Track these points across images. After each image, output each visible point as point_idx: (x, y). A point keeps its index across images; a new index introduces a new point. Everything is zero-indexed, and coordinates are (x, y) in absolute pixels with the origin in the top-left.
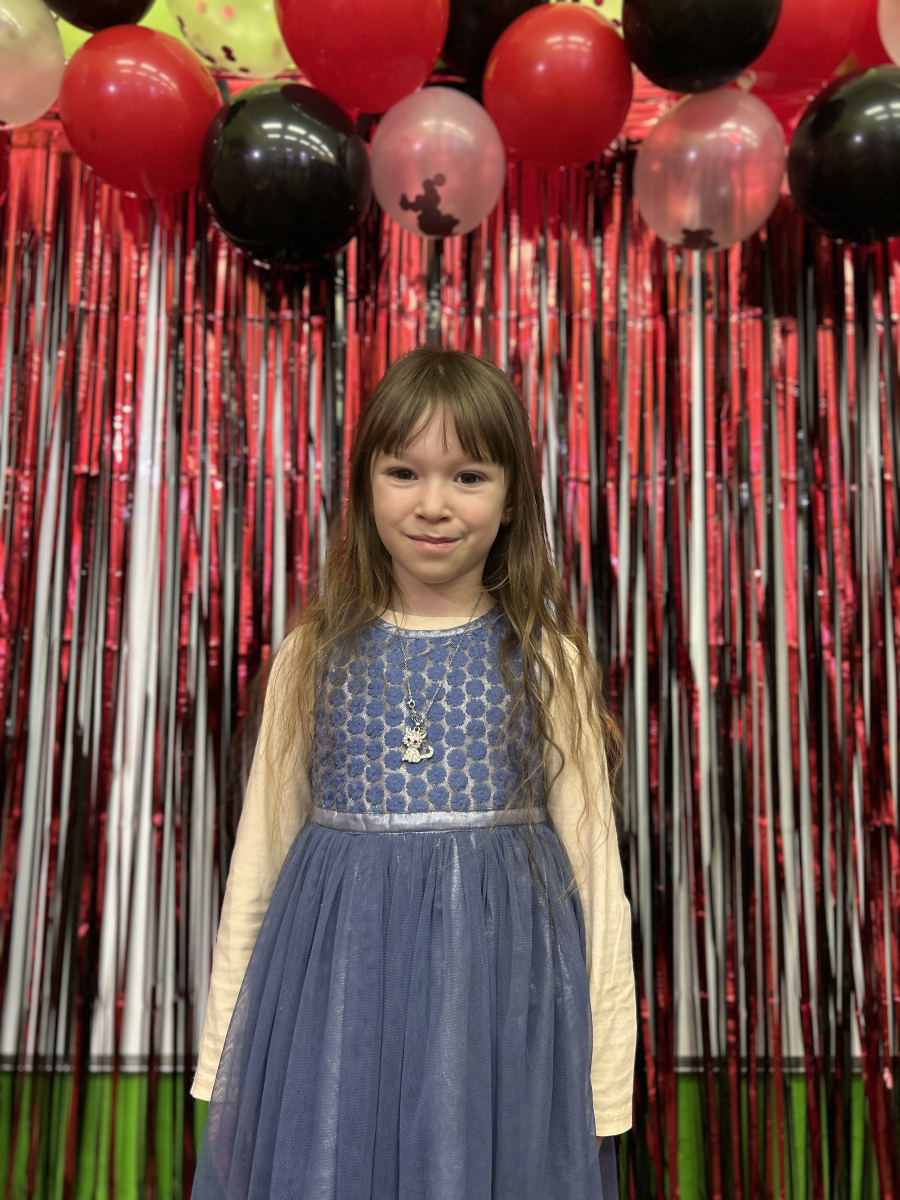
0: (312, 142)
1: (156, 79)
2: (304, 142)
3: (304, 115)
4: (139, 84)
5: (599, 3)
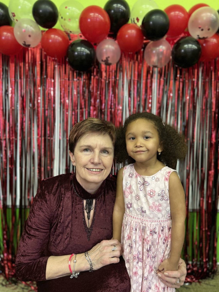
0: (86, 51)
1: (58, 39)
3: (84, 46)
4: (55, 40)
5: (138, 22)
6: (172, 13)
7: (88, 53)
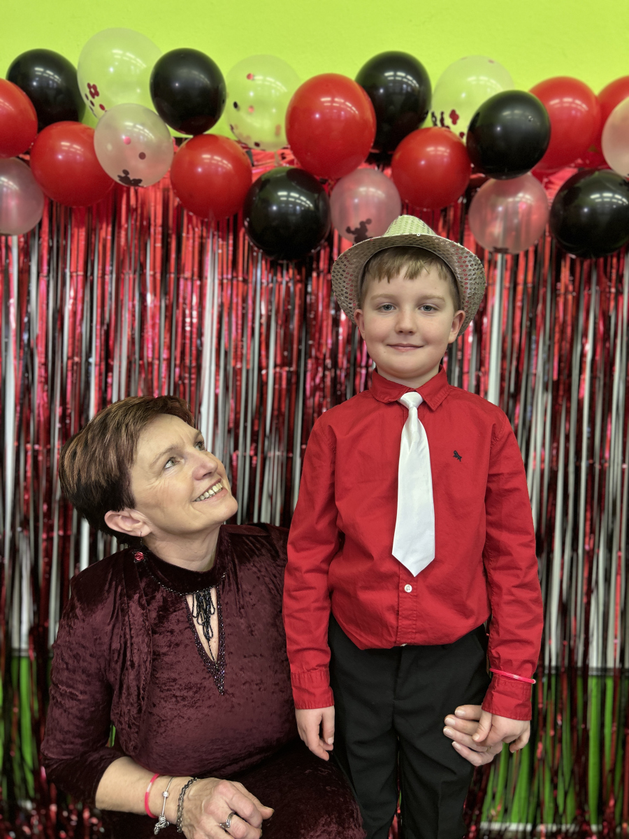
0: (302, 201)
1: (221, 164)
2: (298, 201)
3: (298, 187)
4: (213, 167)
5: (454, 122)
6: (555, 102)
7: (309, 207)
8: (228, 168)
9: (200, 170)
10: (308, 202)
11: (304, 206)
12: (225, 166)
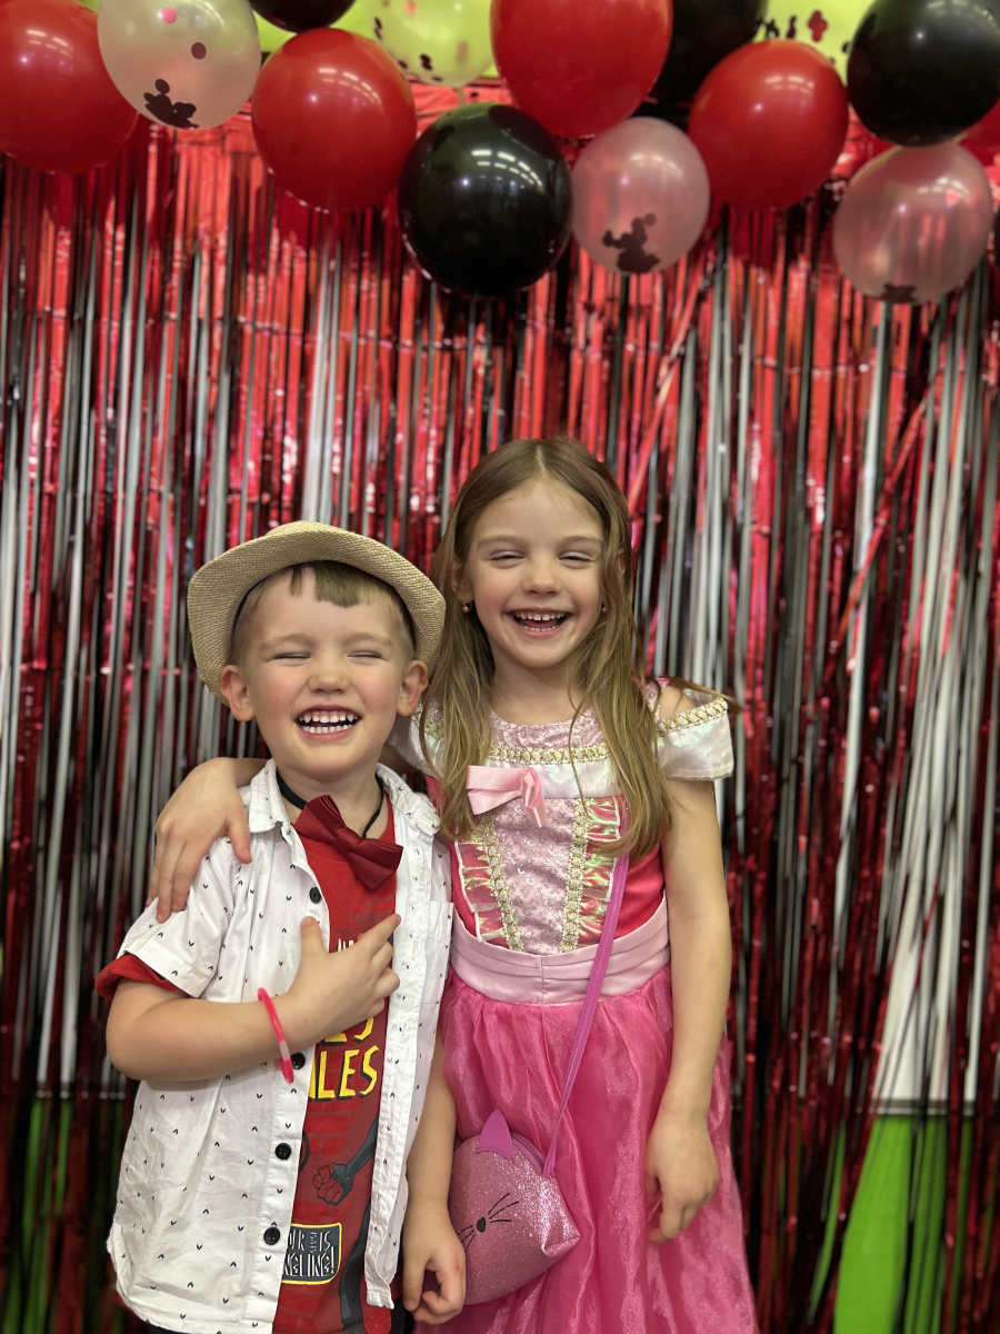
1: (358, 89)
2: (514, 170)
3: (514, 140)
5: (817, 37)
7: (536, 184)
8: (372, 99)
9: (314, 98)
10: (534, 175)
11: (525, 182)
12: (366, 95)
